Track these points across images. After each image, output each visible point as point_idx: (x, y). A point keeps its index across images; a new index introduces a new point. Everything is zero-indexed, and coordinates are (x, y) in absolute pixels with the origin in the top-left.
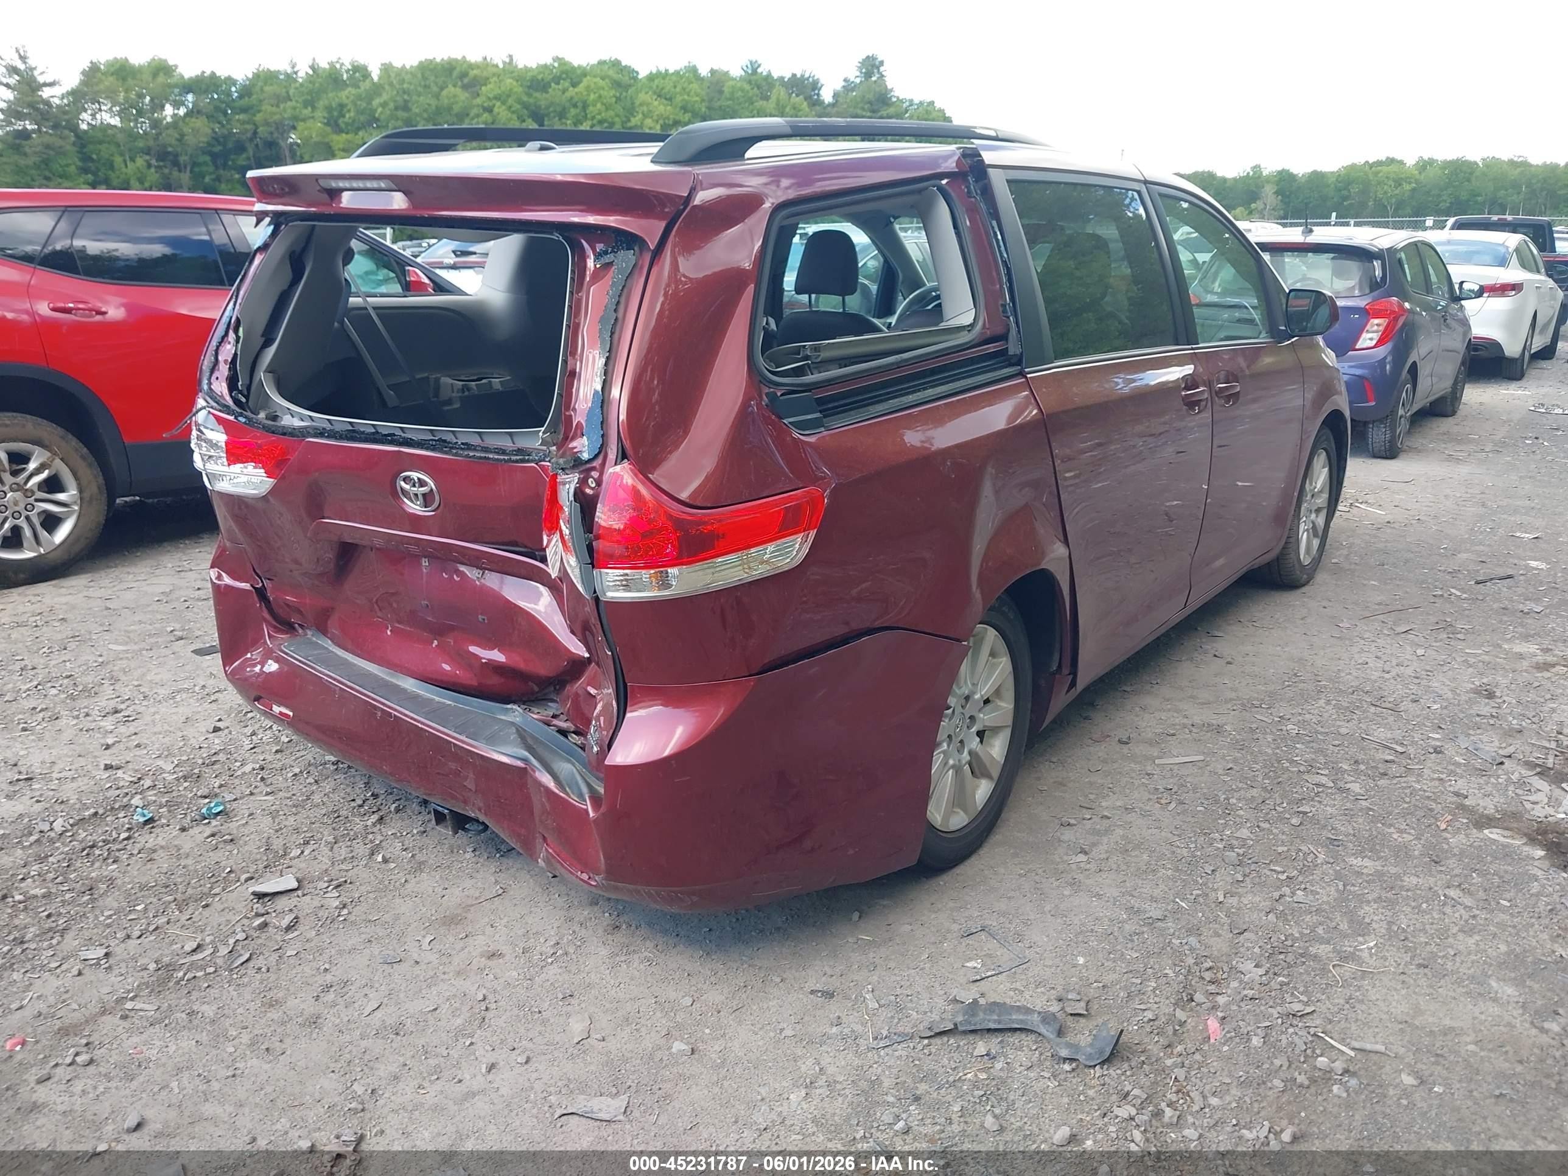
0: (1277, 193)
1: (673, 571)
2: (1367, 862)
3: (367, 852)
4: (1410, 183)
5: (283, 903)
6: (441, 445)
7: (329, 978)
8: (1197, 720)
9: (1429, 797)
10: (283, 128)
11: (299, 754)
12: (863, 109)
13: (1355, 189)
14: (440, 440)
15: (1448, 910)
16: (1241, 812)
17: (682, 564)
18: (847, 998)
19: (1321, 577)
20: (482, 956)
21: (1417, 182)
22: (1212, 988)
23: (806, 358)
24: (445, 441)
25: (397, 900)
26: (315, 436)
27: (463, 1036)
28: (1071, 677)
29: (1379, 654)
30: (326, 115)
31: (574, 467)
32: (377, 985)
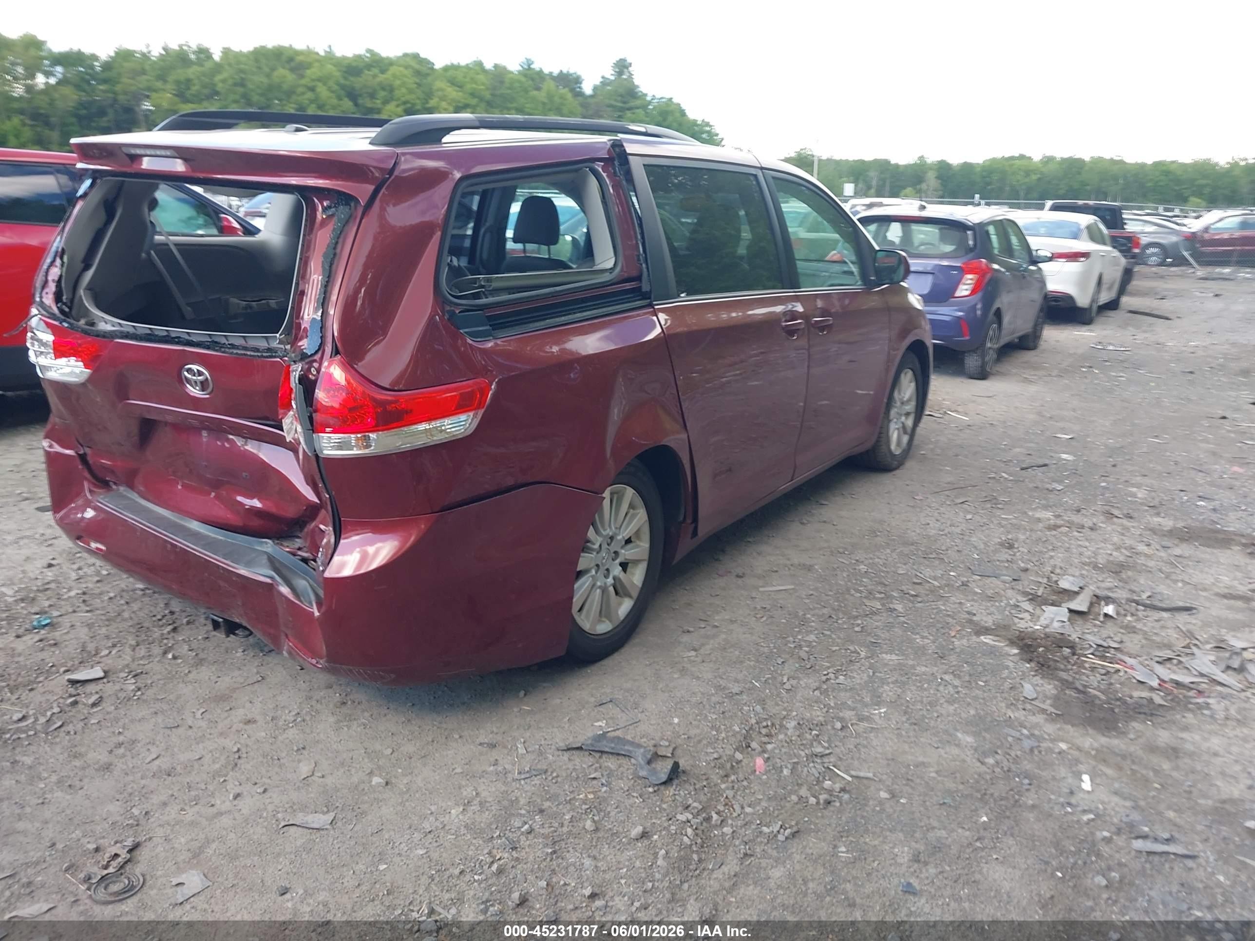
0: (938, 178)
1: (373, 436)
2: (894, 657)
3: (161, 652)
4: (1035, 174)
5: (91, 688)
6: (213, 345)
7: (121, 738)
8: (796, 561)
9: (949, 615)
10: (139, 97)
11: (115, 583)
12: (616, 100)
13: (995, 177)
14: (213, 341)
15: (941, 688)
16: (813, 624)
17: (379, 431)
18: (505, 747)
19: (910, 464)
20: (240, 722)
21: (1042, 173)
22: (765, 739)
23: (483, 287)
24: (216, 342)
25: (181, 685)
26: (122, 338)
27: (220, 776)
28: (693, 525)
29: (939, 518)
30: (174, 87)
31: (302, 359)
32: (158, 743)
